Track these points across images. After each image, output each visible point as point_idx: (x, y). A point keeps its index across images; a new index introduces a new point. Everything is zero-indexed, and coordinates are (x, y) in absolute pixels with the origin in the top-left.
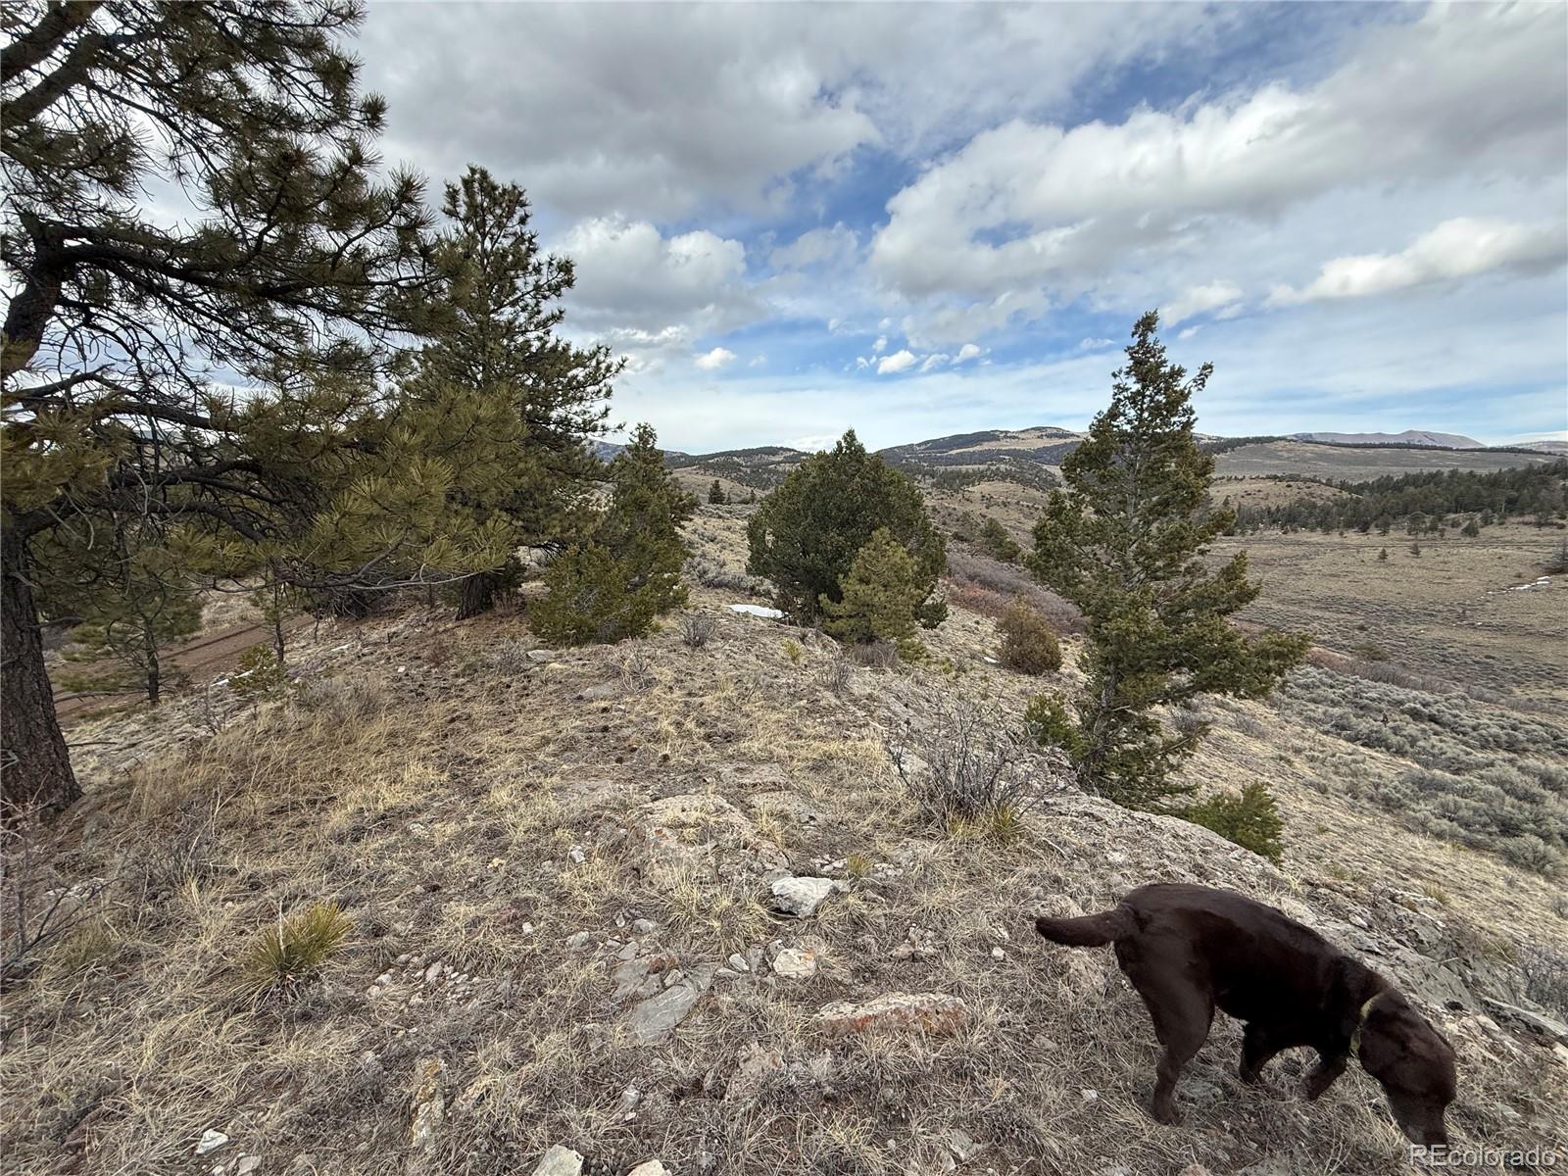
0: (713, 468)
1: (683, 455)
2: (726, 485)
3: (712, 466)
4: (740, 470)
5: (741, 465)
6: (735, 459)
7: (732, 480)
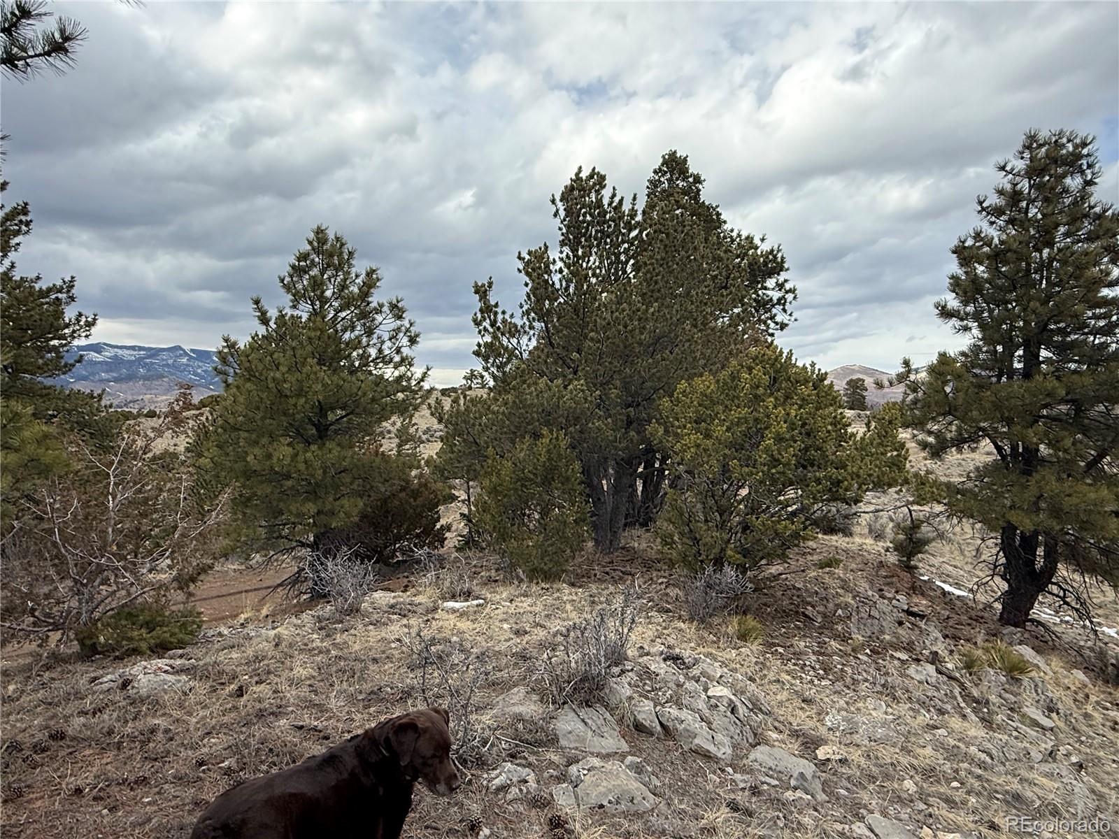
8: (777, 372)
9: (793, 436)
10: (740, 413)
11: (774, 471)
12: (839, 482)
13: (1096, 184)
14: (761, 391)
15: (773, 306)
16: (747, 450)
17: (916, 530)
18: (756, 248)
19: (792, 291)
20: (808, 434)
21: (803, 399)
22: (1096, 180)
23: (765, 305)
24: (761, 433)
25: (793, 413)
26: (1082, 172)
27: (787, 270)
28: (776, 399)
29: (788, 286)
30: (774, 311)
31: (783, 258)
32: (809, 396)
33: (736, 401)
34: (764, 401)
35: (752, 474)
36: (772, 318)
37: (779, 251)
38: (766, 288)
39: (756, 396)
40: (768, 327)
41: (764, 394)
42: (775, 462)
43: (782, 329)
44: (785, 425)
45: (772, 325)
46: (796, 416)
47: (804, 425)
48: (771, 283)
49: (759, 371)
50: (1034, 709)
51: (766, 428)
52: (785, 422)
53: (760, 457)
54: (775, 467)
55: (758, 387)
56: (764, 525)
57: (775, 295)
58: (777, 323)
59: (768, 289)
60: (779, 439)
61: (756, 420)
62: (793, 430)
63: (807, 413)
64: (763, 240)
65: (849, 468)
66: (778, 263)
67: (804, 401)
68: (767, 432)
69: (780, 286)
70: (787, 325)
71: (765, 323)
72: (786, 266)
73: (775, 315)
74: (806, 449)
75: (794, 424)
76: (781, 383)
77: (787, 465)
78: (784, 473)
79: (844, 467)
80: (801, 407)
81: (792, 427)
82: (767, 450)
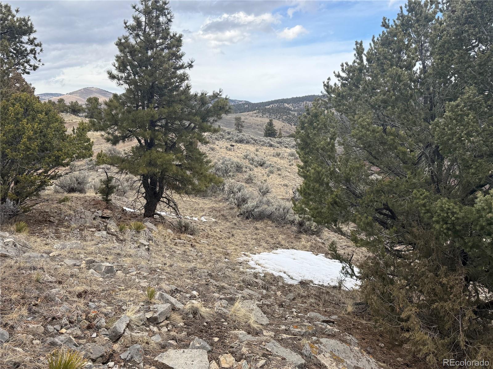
0: (269, 112)
1: (247, 103)
2: (278, 124)
3: (268, 111)
4: (289, 114)
5: (290, 110)
6: (286, 105)
7: (283, 121)
8: (28, 106)
9: (36, 137)
10: (10, 127)
11: (28, 153)
12: (59, 157)
13: (171, 21)
14: (19, 116)
15: (28, 54)
16: (15, 145)
17: (110, 182)
18: (14, 16)
19: (39, 45)
20: (44, 136)
21: (40, 120)
22: (172, 20)
23: (22, 53)
24: (20, 136)
25: (36, 126)
26: (166, 15)
27: (35, 31)
28: (28, 120)
29: (36, 42)
30: (28, 58)
31: (31, 24)
32: (43, 118)
33: (7, 121)
34: (22, 121)
35: (18, 155)
36: (28, 62)
37: (29, 20)
38: (22, 42)
39: (17, 119)
40: (25, 67)
41: (21, 118)
42: (28, 149)
43: (34, 69)
44: (32, 132)
45: (28, 67)
46: (37, 128)
47: (41, 132)
48: (25, 38)
49: (18, 106)
50: (143, 240)
51: (23, 134)
52: (32, 131)
53: (21, 147)
54: (29, 151)
55: (18, 114)
56: (25, 178)
57: (29, 47)
58: (31, 66)
59: (24, 43)
60: (29, 139)
61: (18, 130)
62: (36, 134)
63: (43, 127)
64: (17, 11)
65: (63, 150)
66: (28, 28)
67: (41, 121)
68: (24, 135)
69: (31, 42)
70: (37, 67)
71: (23, 65)
72: (34, 29)
73: (29, 60)
74: (44, 143)
75: (36, 132)
76: (30, 112)
77: (34, 150)
78: (32, 154)
79: (61, 151)
80: (39, 124)
81: (36, 133)
82: (24, 144)
